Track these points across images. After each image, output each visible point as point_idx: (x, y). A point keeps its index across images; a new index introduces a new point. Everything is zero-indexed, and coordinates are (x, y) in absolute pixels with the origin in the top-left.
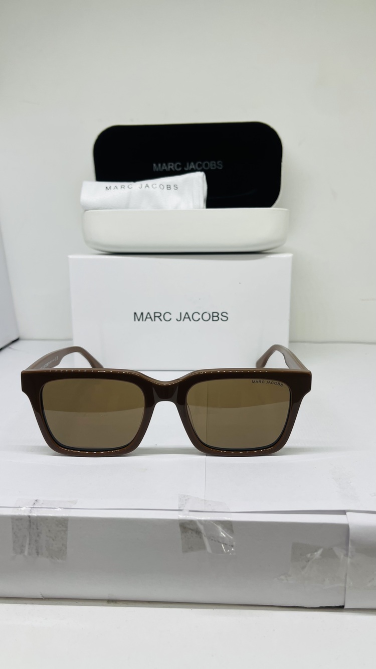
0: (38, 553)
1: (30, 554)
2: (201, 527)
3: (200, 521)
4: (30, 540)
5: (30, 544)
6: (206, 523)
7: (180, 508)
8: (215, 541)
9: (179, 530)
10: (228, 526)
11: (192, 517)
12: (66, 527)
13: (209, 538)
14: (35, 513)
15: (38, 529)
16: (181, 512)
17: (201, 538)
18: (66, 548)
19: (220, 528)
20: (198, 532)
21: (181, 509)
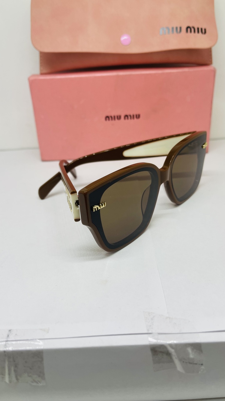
0: (17, 379)
1: (10, 381)
2: (172, 351)
3: (171, 345)
4: (9, 370)
5: (9, 374)
6: (176, 347)
7: (148, 330)
8: (186, 363)
9: (150, 353)
10: (198, 347)
11: (161, 341)
12: (42, 358)
13: (180, 360)
14: (10, 349)
15: (14, 361)
16: (151, 335)
17: (171, 358)
18: (44, 374)
19: (189, 350)
20: (168, 354)
21: (150, 332)
